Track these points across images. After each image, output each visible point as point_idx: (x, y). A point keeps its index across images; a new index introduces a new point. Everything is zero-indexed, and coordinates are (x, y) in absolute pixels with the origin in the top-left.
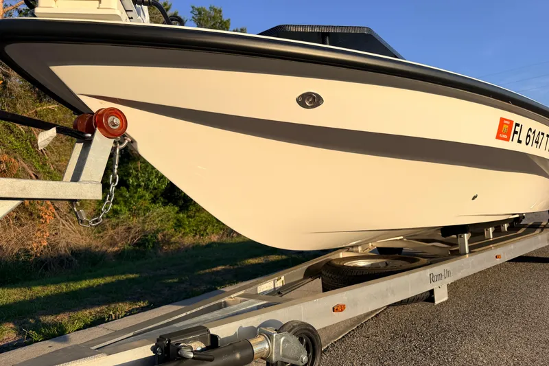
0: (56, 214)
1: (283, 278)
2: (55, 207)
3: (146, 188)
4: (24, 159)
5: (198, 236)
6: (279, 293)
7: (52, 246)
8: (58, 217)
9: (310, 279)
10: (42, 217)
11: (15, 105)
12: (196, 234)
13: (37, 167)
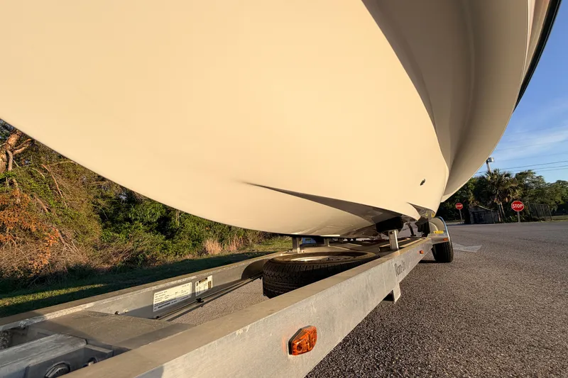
0: (62, 239)
1: (210, 278)
2: (62, 234)
3: (142, 221)
4: (41, 197)
5: (178, 256)
6: (199, 300)
7: (52, 264)
8: (63, 242)
9: (249, 280)
10: (46, 241)
11: (40, 157)
12: (176, 254)
13: (52, 203)
